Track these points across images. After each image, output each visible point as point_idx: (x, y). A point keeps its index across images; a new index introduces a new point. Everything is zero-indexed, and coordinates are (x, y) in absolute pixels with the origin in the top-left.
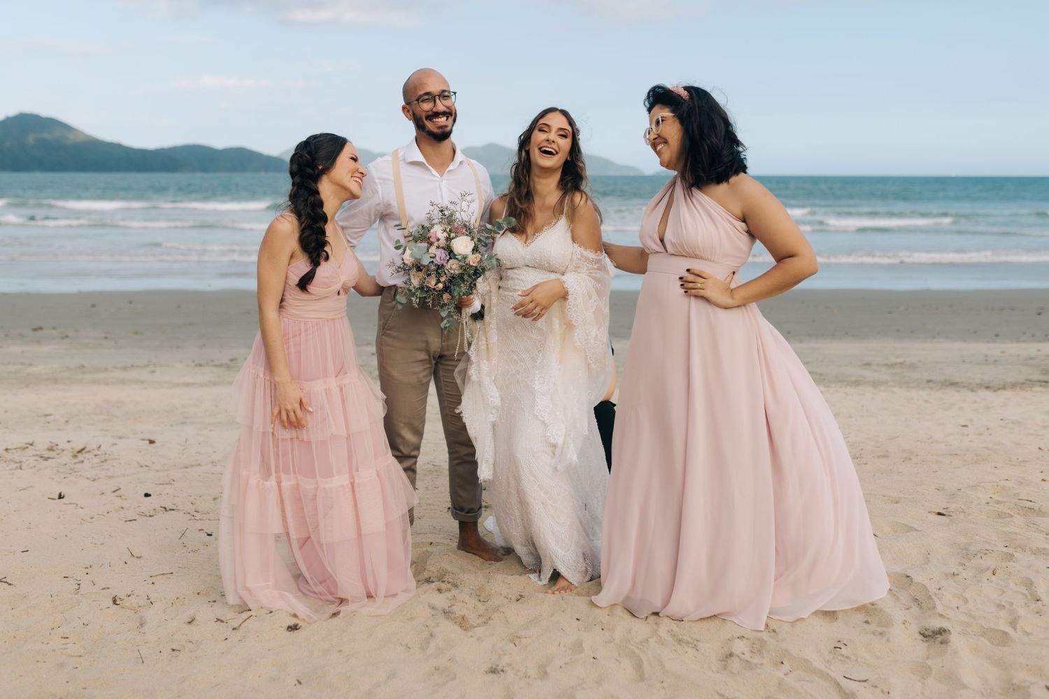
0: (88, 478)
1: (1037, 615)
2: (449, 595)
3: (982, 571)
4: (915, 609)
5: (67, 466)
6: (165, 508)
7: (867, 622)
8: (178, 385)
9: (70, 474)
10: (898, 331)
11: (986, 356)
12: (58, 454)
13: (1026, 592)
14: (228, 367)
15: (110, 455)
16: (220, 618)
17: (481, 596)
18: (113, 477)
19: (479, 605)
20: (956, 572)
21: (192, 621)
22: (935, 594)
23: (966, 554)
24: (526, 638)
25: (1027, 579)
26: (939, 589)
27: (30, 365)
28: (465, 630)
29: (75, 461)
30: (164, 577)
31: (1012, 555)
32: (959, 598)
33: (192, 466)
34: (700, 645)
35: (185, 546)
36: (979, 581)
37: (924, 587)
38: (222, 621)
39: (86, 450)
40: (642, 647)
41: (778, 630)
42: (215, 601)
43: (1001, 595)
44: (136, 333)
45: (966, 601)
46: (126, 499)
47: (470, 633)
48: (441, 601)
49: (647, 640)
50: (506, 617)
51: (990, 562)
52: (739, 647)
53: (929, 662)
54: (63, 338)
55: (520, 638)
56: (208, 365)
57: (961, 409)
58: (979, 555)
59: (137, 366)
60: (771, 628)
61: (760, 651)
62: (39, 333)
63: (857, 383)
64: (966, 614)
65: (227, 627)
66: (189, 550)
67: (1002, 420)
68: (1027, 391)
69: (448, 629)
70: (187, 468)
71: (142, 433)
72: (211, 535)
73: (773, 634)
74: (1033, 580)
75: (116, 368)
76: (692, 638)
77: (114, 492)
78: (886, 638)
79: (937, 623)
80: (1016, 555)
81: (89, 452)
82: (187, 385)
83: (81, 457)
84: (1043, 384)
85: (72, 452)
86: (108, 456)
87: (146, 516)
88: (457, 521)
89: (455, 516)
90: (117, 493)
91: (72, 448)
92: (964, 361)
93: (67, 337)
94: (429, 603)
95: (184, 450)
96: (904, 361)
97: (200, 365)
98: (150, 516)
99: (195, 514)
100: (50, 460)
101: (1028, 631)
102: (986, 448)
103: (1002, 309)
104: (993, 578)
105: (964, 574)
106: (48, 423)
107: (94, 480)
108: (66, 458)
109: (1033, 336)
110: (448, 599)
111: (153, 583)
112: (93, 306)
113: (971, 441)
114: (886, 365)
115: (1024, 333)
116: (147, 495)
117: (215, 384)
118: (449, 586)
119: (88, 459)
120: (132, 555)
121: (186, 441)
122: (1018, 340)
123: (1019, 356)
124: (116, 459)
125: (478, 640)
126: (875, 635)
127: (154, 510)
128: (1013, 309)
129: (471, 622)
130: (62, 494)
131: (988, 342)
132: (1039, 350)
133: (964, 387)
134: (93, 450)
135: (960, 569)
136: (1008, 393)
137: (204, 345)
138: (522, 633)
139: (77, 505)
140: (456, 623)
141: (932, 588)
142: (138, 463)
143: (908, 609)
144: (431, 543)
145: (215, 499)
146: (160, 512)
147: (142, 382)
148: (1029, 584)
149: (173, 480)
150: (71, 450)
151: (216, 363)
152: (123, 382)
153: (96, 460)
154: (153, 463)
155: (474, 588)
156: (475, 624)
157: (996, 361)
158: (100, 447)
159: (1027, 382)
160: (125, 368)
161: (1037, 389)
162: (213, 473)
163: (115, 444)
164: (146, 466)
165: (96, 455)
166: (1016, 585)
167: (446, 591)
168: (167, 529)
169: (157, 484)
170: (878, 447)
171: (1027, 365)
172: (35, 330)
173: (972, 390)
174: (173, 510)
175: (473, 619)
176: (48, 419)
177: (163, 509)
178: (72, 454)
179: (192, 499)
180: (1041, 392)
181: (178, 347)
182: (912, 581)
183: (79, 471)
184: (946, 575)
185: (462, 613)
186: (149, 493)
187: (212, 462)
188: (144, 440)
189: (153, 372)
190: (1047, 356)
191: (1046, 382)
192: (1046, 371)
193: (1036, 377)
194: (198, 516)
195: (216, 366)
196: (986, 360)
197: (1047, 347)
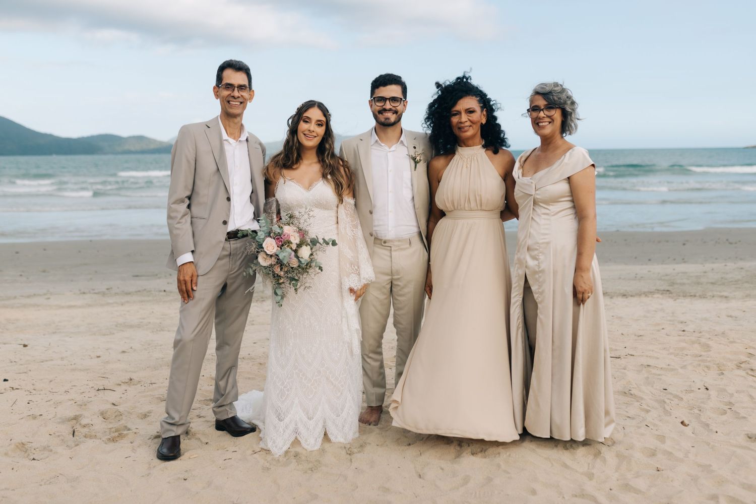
8: (63, 307)
11: (636, 274)
14: (104, 294)
33: (47, 361)
44: (44, 271)
56: (90, 292)
59: (38, 295)
66: (15, 413)
68: (648, 297)
70: (42, 362)
71: (22, 340)
75: (22, 296)
84: (665, 292)
92: (620, 278)
95: (46, 350)
97: (84, 293)
98: (1, 393)
99: (33, 391)
103: (659, 242)
109: (675, 260)
112: (17, 253)
115: (669, 258)
116: (5, 380)
117: (90, 306)
121: (50, 345)
122: (663, 262)
123: (659, 273)
127: (5, 389)
128: (667, 241)
131: (642, 265)
133: (609, 295)
136: (634, 299)
137: (91, 279)
142: (10, 360)
145: (51, 381)
146: (9, 391)
147: (38, 306)
149: (30, 370)
151: (96, 291)
152: (25, 306)
154: (21, 360)
157: (642, 277)
159: (656, 291)
160: (29, 297)
161: (657, 296)
162: (59, 365)
164: (15, 362)
168: (7, 401)
169: (16, 373)
171: (660, 279)
174: (18, 389)
177: (11, 389)
179: (34, 381)
180: (658, 298)
181: (72, 281)
186: (7, 379)
187: (62, 358)
188: (21, 345)
189: (49, 298)
190: (678, 273)
191: (668, 291)
192: (673, 284)
193: (662, 288)
194: (34, 392)
195: (96, 293)
196: (636, 277)
197: (681, 268)
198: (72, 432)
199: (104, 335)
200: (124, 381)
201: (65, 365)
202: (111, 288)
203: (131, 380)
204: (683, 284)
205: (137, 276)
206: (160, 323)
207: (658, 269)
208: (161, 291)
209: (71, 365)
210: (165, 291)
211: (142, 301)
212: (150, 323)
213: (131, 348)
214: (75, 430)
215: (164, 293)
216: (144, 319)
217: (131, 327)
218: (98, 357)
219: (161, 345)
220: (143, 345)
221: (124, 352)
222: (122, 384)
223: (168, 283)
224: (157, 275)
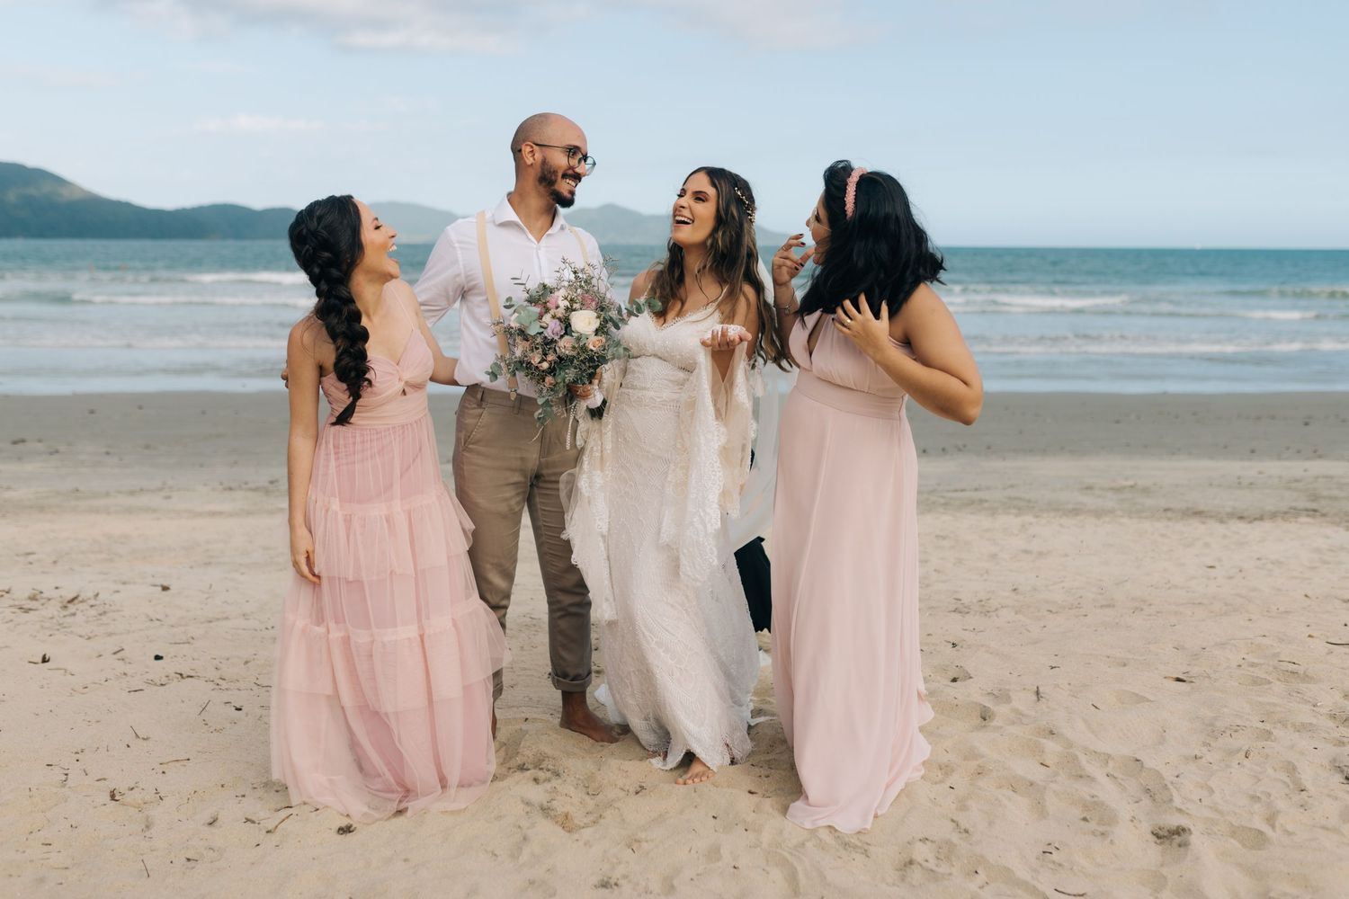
0: (81, 636)
1: (1302, 810)
2: (548, 786)
3: (1232, 753)
4: (1146, 801)
5: (54, 621)
6: (181, 675)
7: (1085, 819)
8: (200, 515)
9: (58, 630)
10: (1128, 445)
11: (1239, 478)
12: (43, 605)
13: (1287, 780)
14: (267, 492)
15: (111, 605)
16: (249, 817)
17: (590, 788)
18: (114, 634)
19: (587, 798)
20: (1199, 755)
21: (214, 821)
22: (1172, 783)
23: (1212, 731)
24: (647, 841)
25: (1289, 762)
26: (1177, 776)
27: (9, 488)
28: (569, 832)
29: (65, 613)
30: (178, 764)
31: (1269, 733)
32: (1202, 787)
33: (218, 619)
34: (872, 849)
35: (206, 724)
36: (1228, 766)
37: (1159, 775)
38: (253, 822)
39: (80, 599)
40: (797, 853)
41: (971, 830)
42: (244, 796)
43: (1256, 783)
44: (147, 447)
45: (1211, 791)
46: (130, 663)
47: (576, 836)
48: (538, 794)
49: (803, 845)
50: (622, 815)
51: (1242, 741)
52: (922, 852)
53: (1164, 871)
54: (51, 454)
55: (639, 841)
56: (240, 488)
57: (1207, 545)
58: (1228, 732)
59: (148, 491)
60: (963, 827)
61: (948, 858)
62: (20, 447)
63: (1076, 512)
64: (1211, 808)
65: (260, 830)
66: (212, 729)
67: (1258, 559)
68: (1290, 522)
69: (546, 830)
70: (210, 622)
71: (153, 576)
72: (240, 709)
73: (965, 835)
74: (1296, 764)
75: (120, 492)
76: (861, 841)
77: (115, 653)
78: (1109, 839)
79: (1174, 821)
80: (1275, 732)
81: (81, 602)
82: (213, 514)
83: (72, 608)
84: (1312, 513)
85: (62, 602)
86: (107, 606)
87: (155, 685)
88: (560, 691)
89: (557, 684)
90: (119, 655)
91: (61, 597)
92: (1211, 485)
93: (57, 452)
94: (522, 798)
96: (1136, 484)
97: (231, 489)
98: (162, 685)
99: (221, 682)
100: (32, 612)
101: (1290, 830)
102: (1239, 595)
103: (1259, 418)
104: (1246, 762)
105: (1208, 757)
106: (31, 563)
107: (89, 638)
108: (53, 609)
109: (1299, 452)
110: (546, 791)
111: (163, 772)
112: (92, 412)
113: (1219, 587)
114: (1112, 489)
115: (1288, 448)
116: (158, 658)
117: (249, 513)
118: (548, 774)
119: (82, 611)
120: (137, 736)
121: (211, 586)
122: (1279, 458)
123: (1280, 477)
124: (118, 611)
125: (585, 844)
126: (1095, 836)
127: (167, 676)
128: (1273, 418)
129: (576, 821)
130: (47, 658)
131: (1241, 460)
133: (1211, 517)
134: (89, 599)
135: (1204, 749)
136: (1267, 525)
137: (236, 463)
138: (642, 835)
139: (66, 670)
140: (557, 822)
141: (1168, 775)
142: (148, 616)
143: (1137, 802)
144: (527, 719)
145: (246, 663)
146: (175, 680)
147: (154, 511)
148: (1291, 769)
149: (193, 638)
150: (60, 599)
151: (251, 485)
152: (129, 511)
153: (93, 612)
154: (166, 616)
155: (581, 778)
156: (582, 825)
157: (1251, 484)
158: (97, 595)
159: (1292, 510)
160: (132, 493)
161: (1303, 519)
162: (244, 629)
163: (118, 592)
164: (158, 620)
165: (92, 606)
166: (1275, 770)
167: (544, 781)
168: (183, 702)
169: (171, 643)
170: (1102, 594)
171: (1289, 488)
172: (15, 443)
173: (1222, 522)
174: (191, 677)
175: (579, 818)
176: (31, 558)
177: (179, 676)
178: (61, 605)
179: (216, 662)
180: (1307, 524)
181: (201, 466)
182: (1142, 767)
183: (70, 627)
184: (1186, 758)
185: (565, 810)
186: (160, 655)
187: (244, 615)
188: (155, 586)
189: (168, 497)
190: (1317, 477)
191: (1315, 511)
192: (1315, 497)
193: (1302, 504)
194: (224, 685)
195: (251, 490)
196: (1240, 483)
197: (1318, 467)
201: (256, 630)
202: (277, 481)
204: (1335, 498)
207: (1274, 468)
209: (267, 629)
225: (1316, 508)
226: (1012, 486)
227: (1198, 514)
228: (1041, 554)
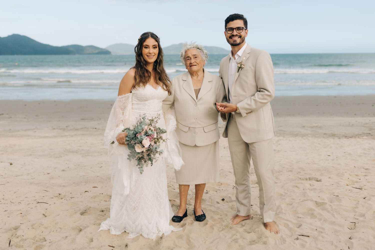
8: (41, 137)
10: (319, 113)
11: (349, 123)
14: (64, 130)
33: (19, 175)
44: (37, 116)
54: (9, 118)
56: (57, 129)
57: (331, 147)
59: (31, 130)
62: (2, 116)
63: (297, 135)
67: (345, 153)
68: (360, 138)
70: (17, 176)
71: (11, 160)
75: (22, 130)
82: (45, 137)
92: (341, 125)
93: (11, 117)
95: (21, 168)
96: (318, 125)
97: (54, 129)
102: (333, 167)
103: (359, 104)
109: (369, 114)
112: (25, 105)
113: (328, 163)
114: (310, 127)
115: (366, 113)
117: (55, 137)
122: (363, 116)
123: (362, 123)
128: (363, 104)
131: (351, 117)
132: (370, 120)
133: (337, 136)
136: (353, 140)
137: (59, 121)
145: (15, 193)
147: (29, 136)
151: (60, 128)
152: (22, 136)
154: (5, 174)
157: (353, 125)
159: (363, 134)
160: (26, 130)
161: (365, 137)
162: (25, 179)
164: (2, 176)
170: (291, 166)
171: (364, 126)
173: (339, 138)
180: (366, 139)
181: (50, 121)
187: (28, 174)
188: (10, 163)
189: (35, 132)
190: (373, 123)
191: (370, 134)
192: (371, 129)
193: (366, 132)
195: (60, 129)
196: (349, 125)
198: (9, 242)
199: (56, 158)
200: (55, 195)
201: (28, 179)
202: (69, 126)
203: (60, 194)
205: (83, 119)
206: (88, 150)
207: (361, 120)
208: (94, 128)
209: (32, 179)
210: (96, 128)
211: (83, 135)
212: (83, 149)
213: (68, 167)
214: (11, 240)
215: (95, 130)
216: (81, 147)
217: (73, 152)
218: (48, 174)
219: (85, 166)
220: (75, 166)
221: (63, 170)
222: (54, 197)
223: (98, 124)
224: (93, 119)
225: (370, 133)
226: (281, 126)
227: (333, 135)
228: (279, 151)
